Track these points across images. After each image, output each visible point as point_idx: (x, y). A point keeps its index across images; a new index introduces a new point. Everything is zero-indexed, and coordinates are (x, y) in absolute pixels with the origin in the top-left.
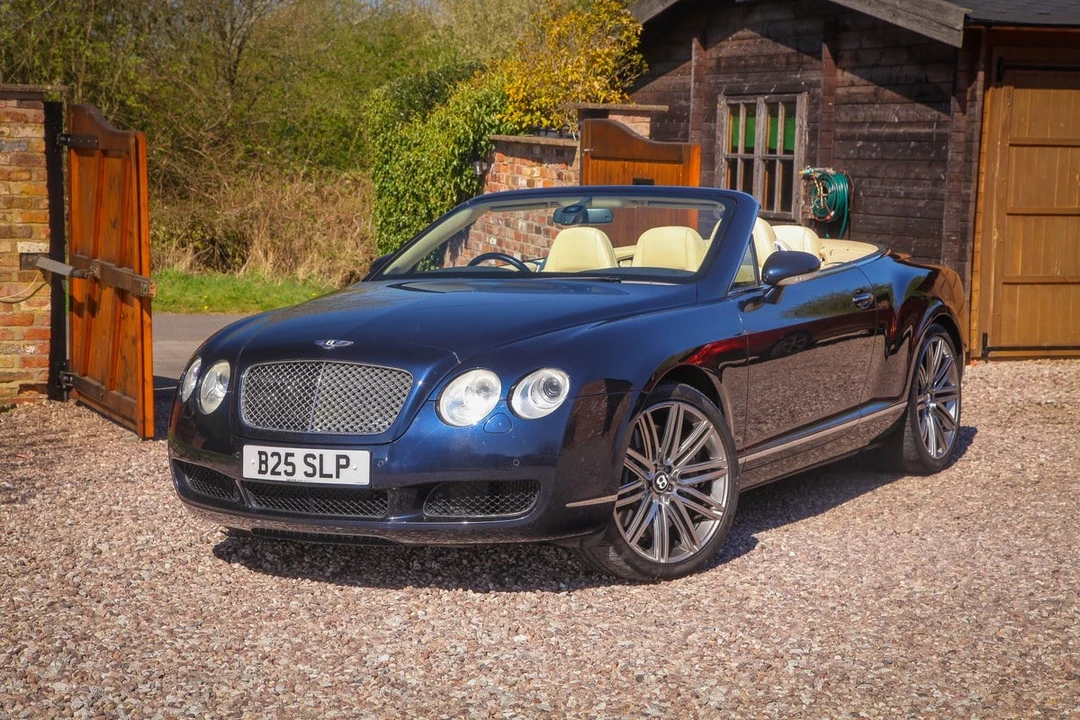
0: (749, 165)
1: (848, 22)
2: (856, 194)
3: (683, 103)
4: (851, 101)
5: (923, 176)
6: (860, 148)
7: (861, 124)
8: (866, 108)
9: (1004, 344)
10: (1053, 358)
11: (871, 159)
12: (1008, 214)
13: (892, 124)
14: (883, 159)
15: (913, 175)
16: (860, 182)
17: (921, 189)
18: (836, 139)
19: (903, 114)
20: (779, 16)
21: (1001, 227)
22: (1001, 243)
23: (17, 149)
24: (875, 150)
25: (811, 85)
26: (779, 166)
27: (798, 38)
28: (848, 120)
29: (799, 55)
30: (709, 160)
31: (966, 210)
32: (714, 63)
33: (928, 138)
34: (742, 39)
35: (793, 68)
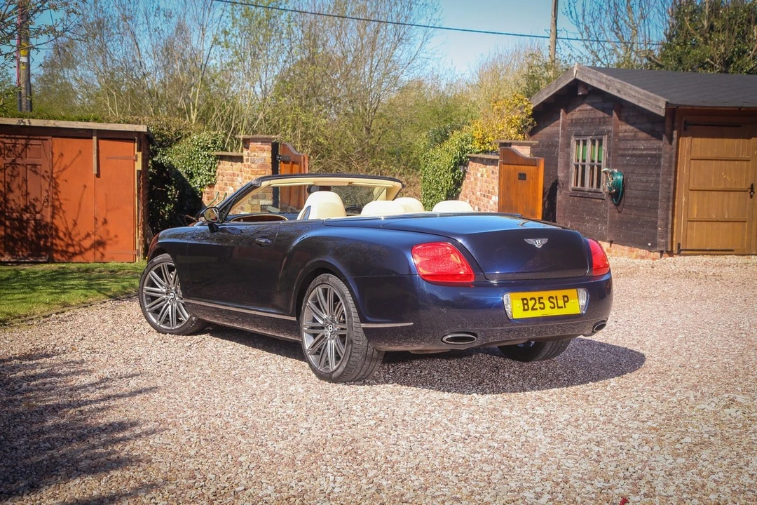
0: (583, 167)
1: (624, 104)
2: (626, 180)
3: (557, 139)
4: (625, 139)
5: (653, 173)
6: (628, 160)
7: (629, 149)
8: (631, 142)
9: (688, 248)
10: (711, 255)
11: (632, 165)
12: (690, 190)
13: (641, 150)
14: (637, 165)
15: (649, 172)
16: (628, 175)
17: (652, 179)
18: (618, 156)
19: (645, 145)
20: (596, 100)
21: (687, 196)
22: (687, 203)
23: (260, 162)
24: (634, 161)
25: (609, 132)
26: (596, 168)
27: (604, 110)
28: (623, 147)
29: (604, 118)
30: (567, 165)
31: (669, 188)
32: (570, 121)
33: (655, 155)
34: (582, 111)
35: (602, 124)
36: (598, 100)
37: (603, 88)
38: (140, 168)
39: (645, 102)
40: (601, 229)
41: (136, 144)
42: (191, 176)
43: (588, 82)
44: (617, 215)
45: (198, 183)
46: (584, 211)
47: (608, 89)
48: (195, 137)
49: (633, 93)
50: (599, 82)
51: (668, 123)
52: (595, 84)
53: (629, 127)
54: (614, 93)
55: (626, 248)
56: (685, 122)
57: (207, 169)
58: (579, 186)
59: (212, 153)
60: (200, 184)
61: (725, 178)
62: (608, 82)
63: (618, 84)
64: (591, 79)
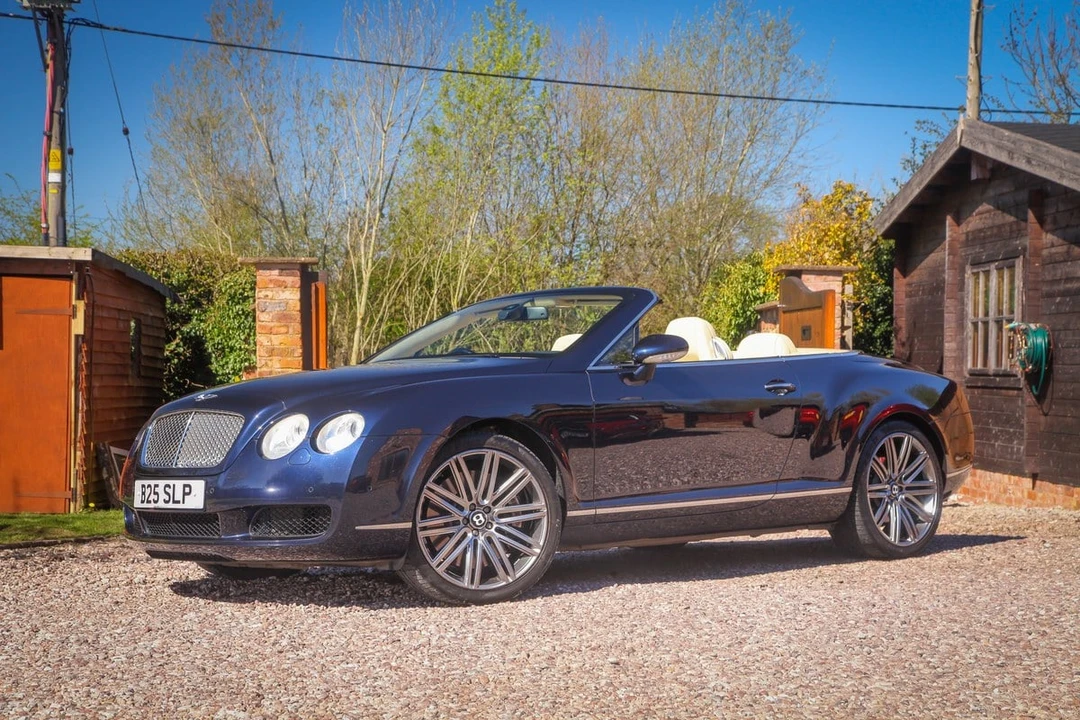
0: (986, 324)
1: (1049, 188)
2: (1056, 346)
3: (942, 275)
4: (1052, 261)
6: (1058, 303)
7: (1059, 281)
8: (1062, 265)
11: (1066, 313)
14: (1074, 312)
16: (1059, 335)
18: (1043, 297)
20: (1005, 190)
23: (278, 309)
24: (1068, 304)
25: (1025, 250)
28: (1050, 279)
30: (961, 326)
32: (963, 237)
34: (982, 213)
35: (1015, 235)
36: (1006, 187)
37: (1003, 158)
38: (81, 332)
40: (1019, 449)
41: (74, 286)
43: (980, 150)
44: (1042, 419)
46: (989, 416)
47: (1012, 159)
48: (225, 280)
49: (1053, 161)
50: (997, 147)
54: (1022, 165)
55: (1060, 488)
57: (243, 337)
58: (980, 366)
60: (234, 369)
62: (1012, 146)
63: (1027, 144)
64: (983, 143)
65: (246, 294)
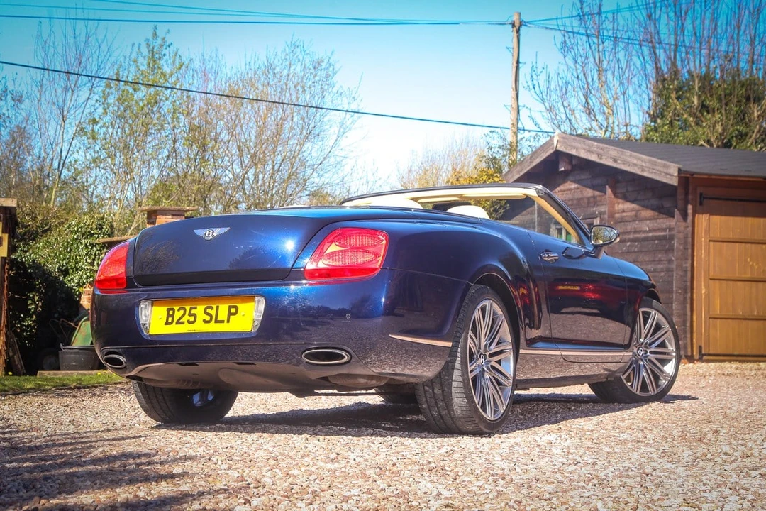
1: (620, 178)
4: (623, 221)
5: (663, 259)
6: (629, 246)
7: (629, 233)
8: (631, 223)
9: (711, 352)
10: (740, 361)
11: (635, 252)
12: (711, 279)
13: (645, 232)
14: (641, 251)
15: (657, 259)
17: (662, 266)
19: (651, 225)
20: (583, 177)
21: (707, 287)
22: (708, 295)
24: (636, 247)
25: (601, 214)
27: (593, 187)
29: (594, 197)
31: (686, 275)
33: (664, 238)
34: (564, 191)
35: (592, 205)
37: (594, 158)
38: (5, 255)
39: (651, 171)
41: (1, 223)
42: (66, 272)
43: (573, 152)
45: (76, 281)
47: (601, 159)
48: (73, 222)
49: (635, 162)
50: (589, 151)
51: (680, 196)
52: (583, 154)
53: (628, 205)
54: (610, 163)
56: (701, 194)
57: (89, 261)
59: (97, 242)
60: (78, 283)
61: (752, 265)
62: (601, 151)
63: (613, 152)
64: (577, 149)
65: (92, 232)
